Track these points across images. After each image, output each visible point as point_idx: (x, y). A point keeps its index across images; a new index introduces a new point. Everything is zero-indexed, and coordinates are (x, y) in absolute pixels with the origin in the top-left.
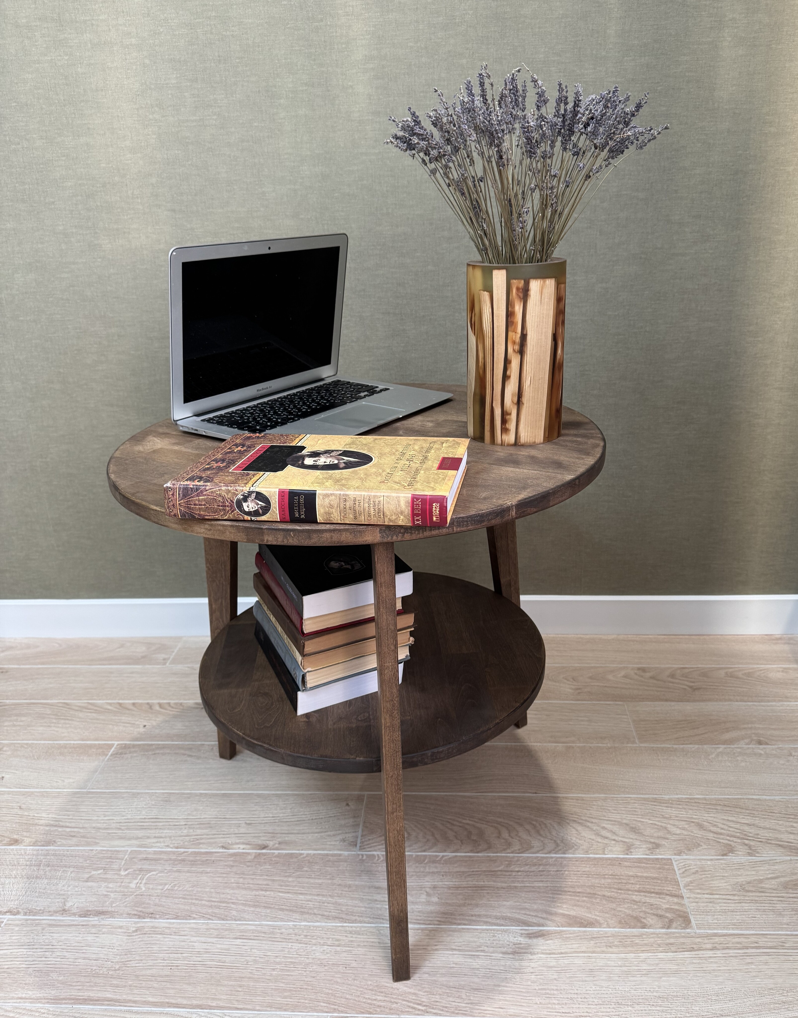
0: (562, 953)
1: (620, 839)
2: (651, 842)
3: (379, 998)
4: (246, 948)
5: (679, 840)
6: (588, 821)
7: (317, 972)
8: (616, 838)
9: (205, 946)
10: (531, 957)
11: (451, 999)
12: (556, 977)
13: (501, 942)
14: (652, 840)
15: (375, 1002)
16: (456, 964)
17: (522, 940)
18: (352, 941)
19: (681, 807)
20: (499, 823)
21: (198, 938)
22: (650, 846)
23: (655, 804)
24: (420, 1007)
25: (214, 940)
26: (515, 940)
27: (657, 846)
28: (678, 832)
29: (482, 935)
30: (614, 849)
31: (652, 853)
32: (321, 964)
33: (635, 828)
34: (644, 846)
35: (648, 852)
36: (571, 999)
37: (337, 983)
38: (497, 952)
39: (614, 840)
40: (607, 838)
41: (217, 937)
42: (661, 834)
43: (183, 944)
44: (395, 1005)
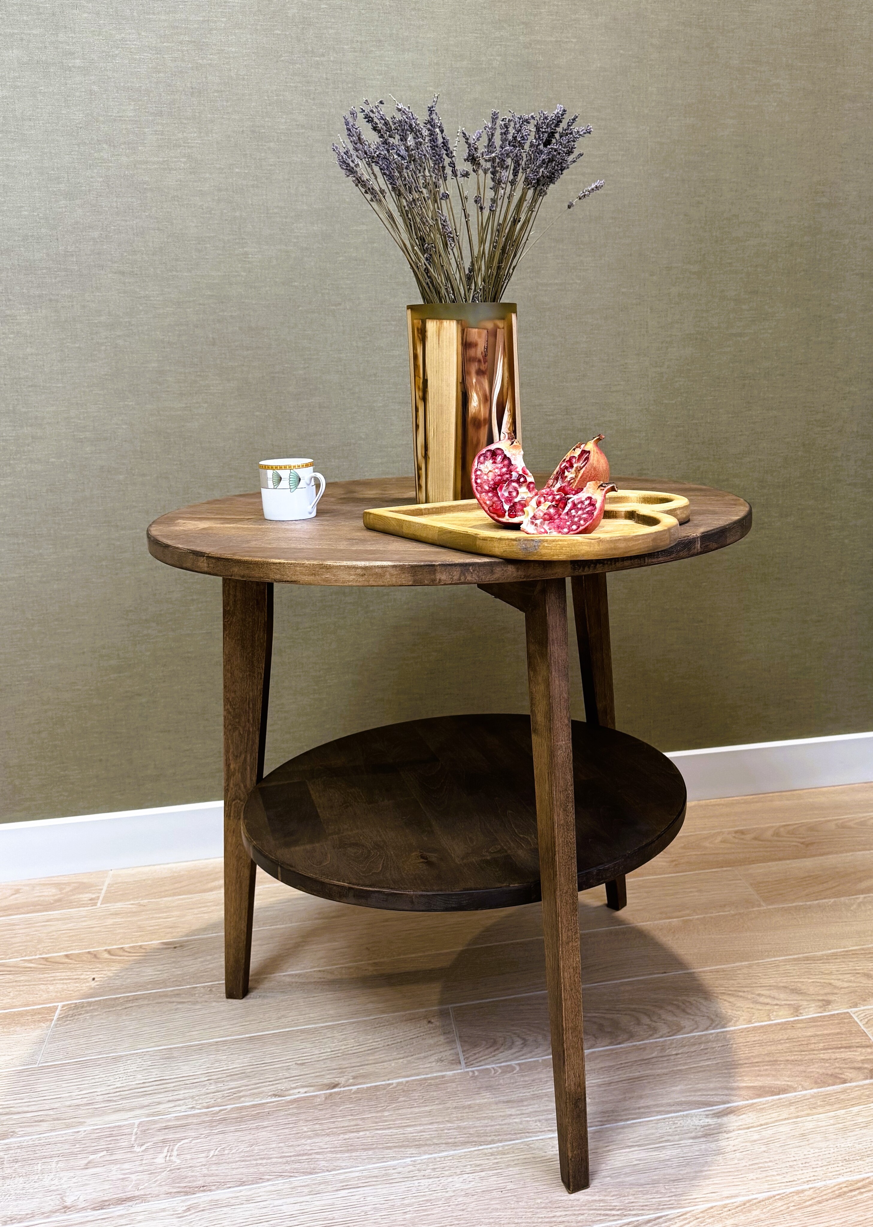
0: (761, 1125)
1: (783, 1002)
2: (819, 1000)
3: (558, 1214)
4: (357, 1197)
5: (851, 993)
6: (740, 991)
7: (465, 1204)
8: (778, 1002)
9: (297, 1207)
10: (727, 1136)
11: (649, 1196)
12: (765, 1149)
13: (685, 1128)
14: (821, 998)
15: (554, 1219)
16: (639, 1160)
17: (711, 1121)
18: (497, 1163)
19: (839, 960)
20: (634, 1010)
21: (284, 1200)
22: (820, 1004)
23: (809, 962)
24: (614, 1212)
25: (308, 1198)
26: (701, 1123)
27: (828, 1002)
28: (846, 985)
29: (659, 1125)
30: (780, 1013)
31: (825, 1010)
32: (467, 1195)
33: (796, 989)
34: (813, 1005)
35: (819, 1010)
36: (791, 1166)
37: (497, 1210)
38: (685, 1139)
39: (777, 1005)
40: (767, 1004)
41: (310, 1193)
42: (827, 990)
43: (264, 1211)
44: (581, 1217)
